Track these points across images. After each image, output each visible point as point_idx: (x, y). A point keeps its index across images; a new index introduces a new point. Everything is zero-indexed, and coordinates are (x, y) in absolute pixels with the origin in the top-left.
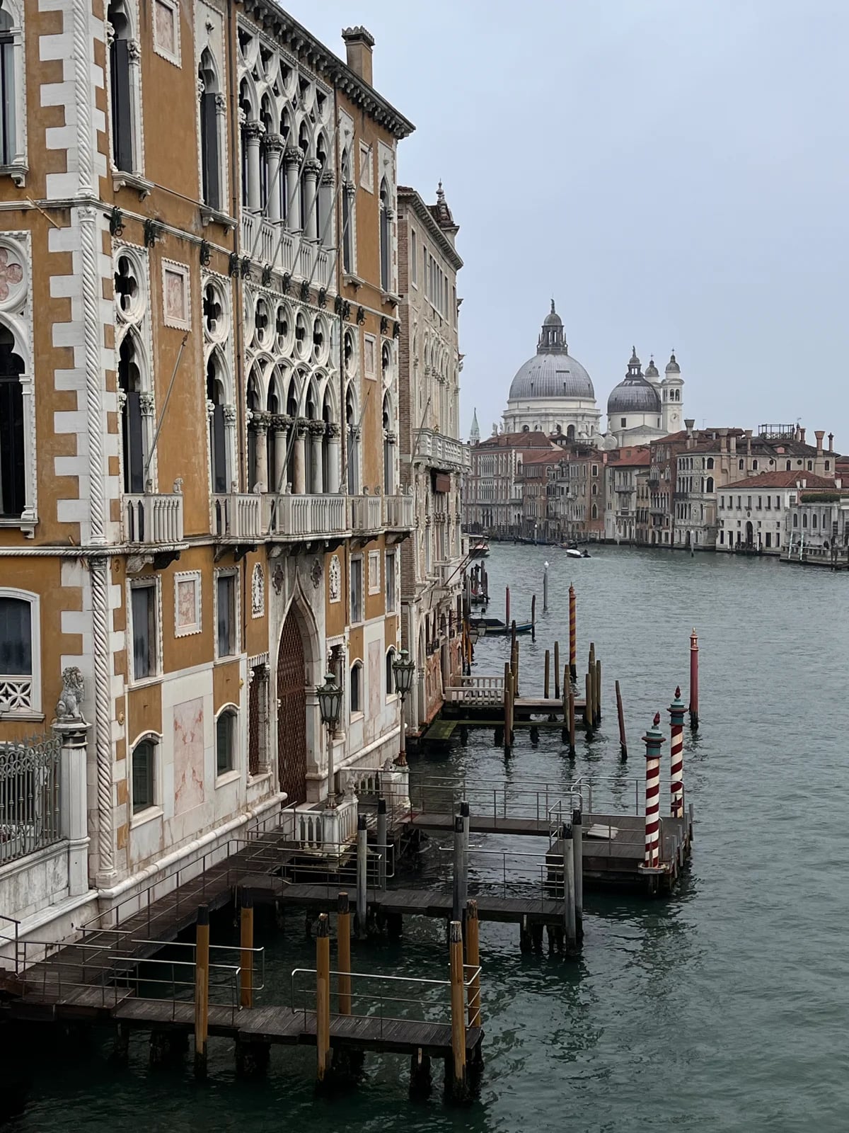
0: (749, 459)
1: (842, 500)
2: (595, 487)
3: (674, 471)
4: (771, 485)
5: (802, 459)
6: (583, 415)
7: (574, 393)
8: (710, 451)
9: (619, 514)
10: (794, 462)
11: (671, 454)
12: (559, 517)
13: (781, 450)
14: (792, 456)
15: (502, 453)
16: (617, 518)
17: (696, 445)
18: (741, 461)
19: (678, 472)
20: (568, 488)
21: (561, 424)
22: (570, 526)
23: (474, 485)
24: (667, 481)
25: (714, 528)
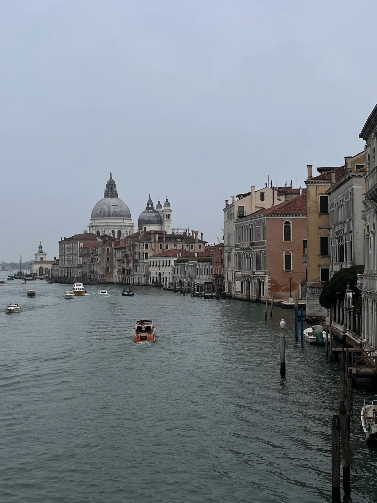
0: (164, 244)
1: (189, 262)
2: (108, 258)
3: (134, 250)
4: (168, 255)
5: (189, 244)
6: (125, 226)
7: (121, 216)
8: (147, 240)
9: (118, 270)
10: (185, 245)
11: (133, 242)
12: (95, 272)
13: (179, 240)
14: (184, 243)
15: (74, 243)
16: (117, 272)
17: (143, 238)
18: (161, 245)
19: (135, 251)
20: (98, 259)
21: (114, 230)
22: (99, 276)
23: (64, 258)
24: (131, 254)
25: (147, 276)
